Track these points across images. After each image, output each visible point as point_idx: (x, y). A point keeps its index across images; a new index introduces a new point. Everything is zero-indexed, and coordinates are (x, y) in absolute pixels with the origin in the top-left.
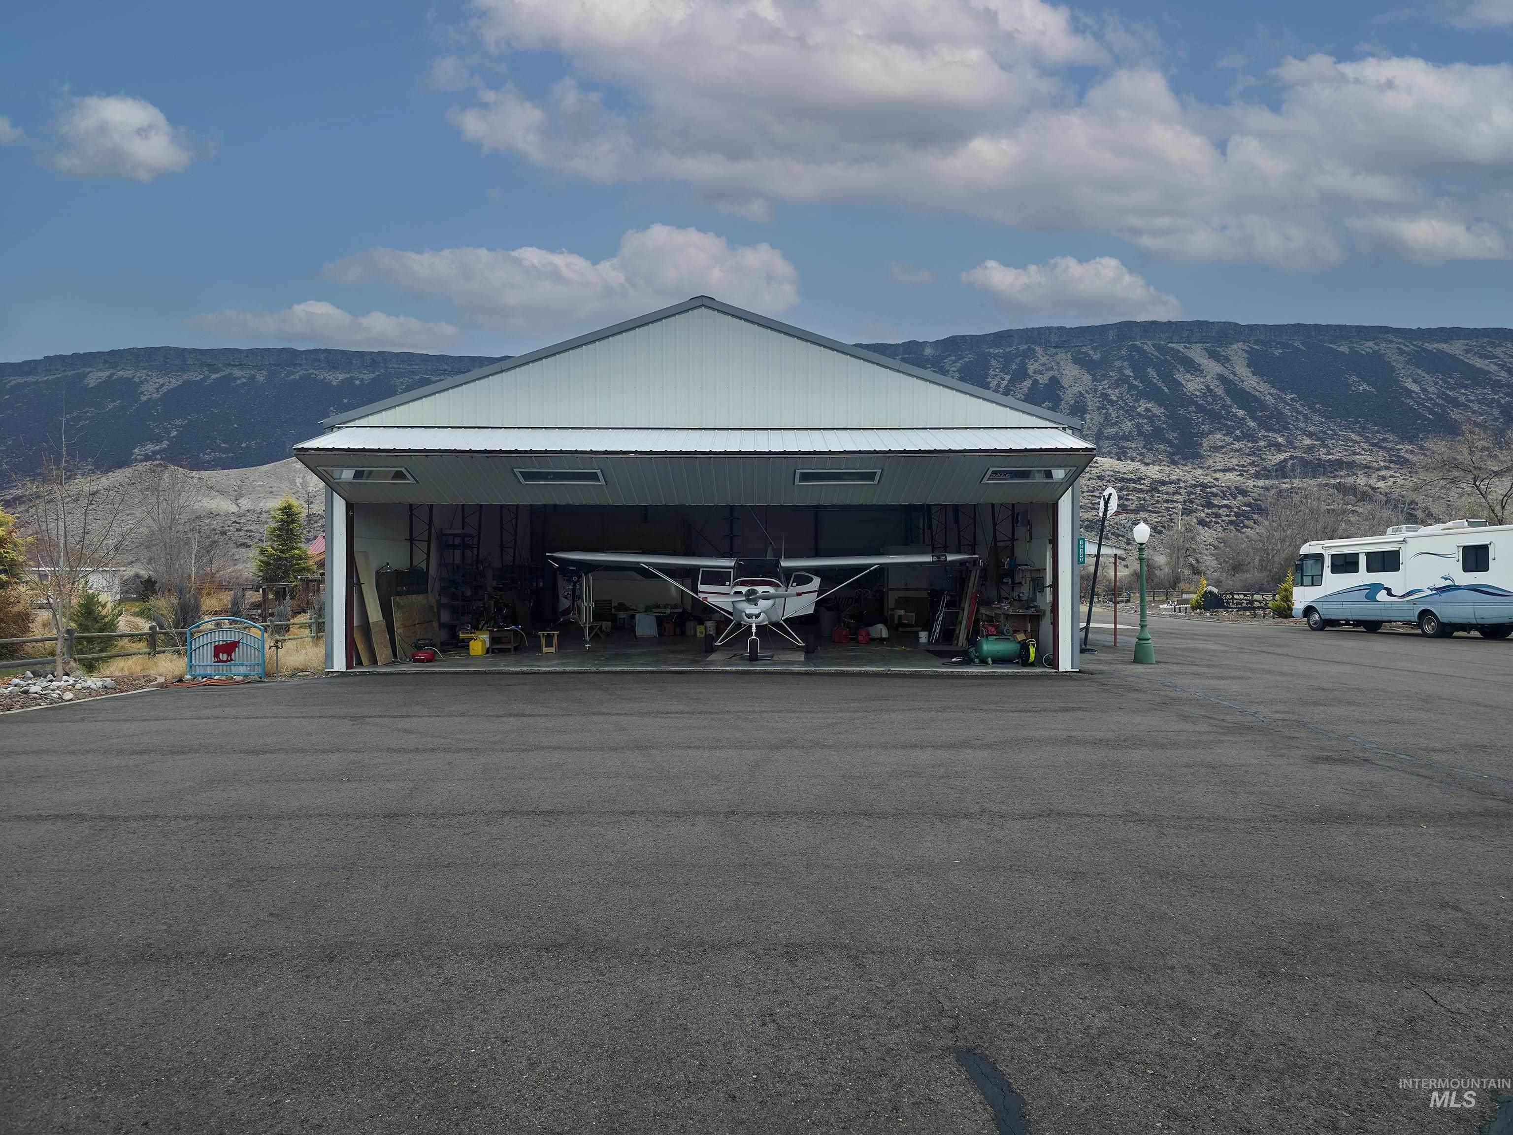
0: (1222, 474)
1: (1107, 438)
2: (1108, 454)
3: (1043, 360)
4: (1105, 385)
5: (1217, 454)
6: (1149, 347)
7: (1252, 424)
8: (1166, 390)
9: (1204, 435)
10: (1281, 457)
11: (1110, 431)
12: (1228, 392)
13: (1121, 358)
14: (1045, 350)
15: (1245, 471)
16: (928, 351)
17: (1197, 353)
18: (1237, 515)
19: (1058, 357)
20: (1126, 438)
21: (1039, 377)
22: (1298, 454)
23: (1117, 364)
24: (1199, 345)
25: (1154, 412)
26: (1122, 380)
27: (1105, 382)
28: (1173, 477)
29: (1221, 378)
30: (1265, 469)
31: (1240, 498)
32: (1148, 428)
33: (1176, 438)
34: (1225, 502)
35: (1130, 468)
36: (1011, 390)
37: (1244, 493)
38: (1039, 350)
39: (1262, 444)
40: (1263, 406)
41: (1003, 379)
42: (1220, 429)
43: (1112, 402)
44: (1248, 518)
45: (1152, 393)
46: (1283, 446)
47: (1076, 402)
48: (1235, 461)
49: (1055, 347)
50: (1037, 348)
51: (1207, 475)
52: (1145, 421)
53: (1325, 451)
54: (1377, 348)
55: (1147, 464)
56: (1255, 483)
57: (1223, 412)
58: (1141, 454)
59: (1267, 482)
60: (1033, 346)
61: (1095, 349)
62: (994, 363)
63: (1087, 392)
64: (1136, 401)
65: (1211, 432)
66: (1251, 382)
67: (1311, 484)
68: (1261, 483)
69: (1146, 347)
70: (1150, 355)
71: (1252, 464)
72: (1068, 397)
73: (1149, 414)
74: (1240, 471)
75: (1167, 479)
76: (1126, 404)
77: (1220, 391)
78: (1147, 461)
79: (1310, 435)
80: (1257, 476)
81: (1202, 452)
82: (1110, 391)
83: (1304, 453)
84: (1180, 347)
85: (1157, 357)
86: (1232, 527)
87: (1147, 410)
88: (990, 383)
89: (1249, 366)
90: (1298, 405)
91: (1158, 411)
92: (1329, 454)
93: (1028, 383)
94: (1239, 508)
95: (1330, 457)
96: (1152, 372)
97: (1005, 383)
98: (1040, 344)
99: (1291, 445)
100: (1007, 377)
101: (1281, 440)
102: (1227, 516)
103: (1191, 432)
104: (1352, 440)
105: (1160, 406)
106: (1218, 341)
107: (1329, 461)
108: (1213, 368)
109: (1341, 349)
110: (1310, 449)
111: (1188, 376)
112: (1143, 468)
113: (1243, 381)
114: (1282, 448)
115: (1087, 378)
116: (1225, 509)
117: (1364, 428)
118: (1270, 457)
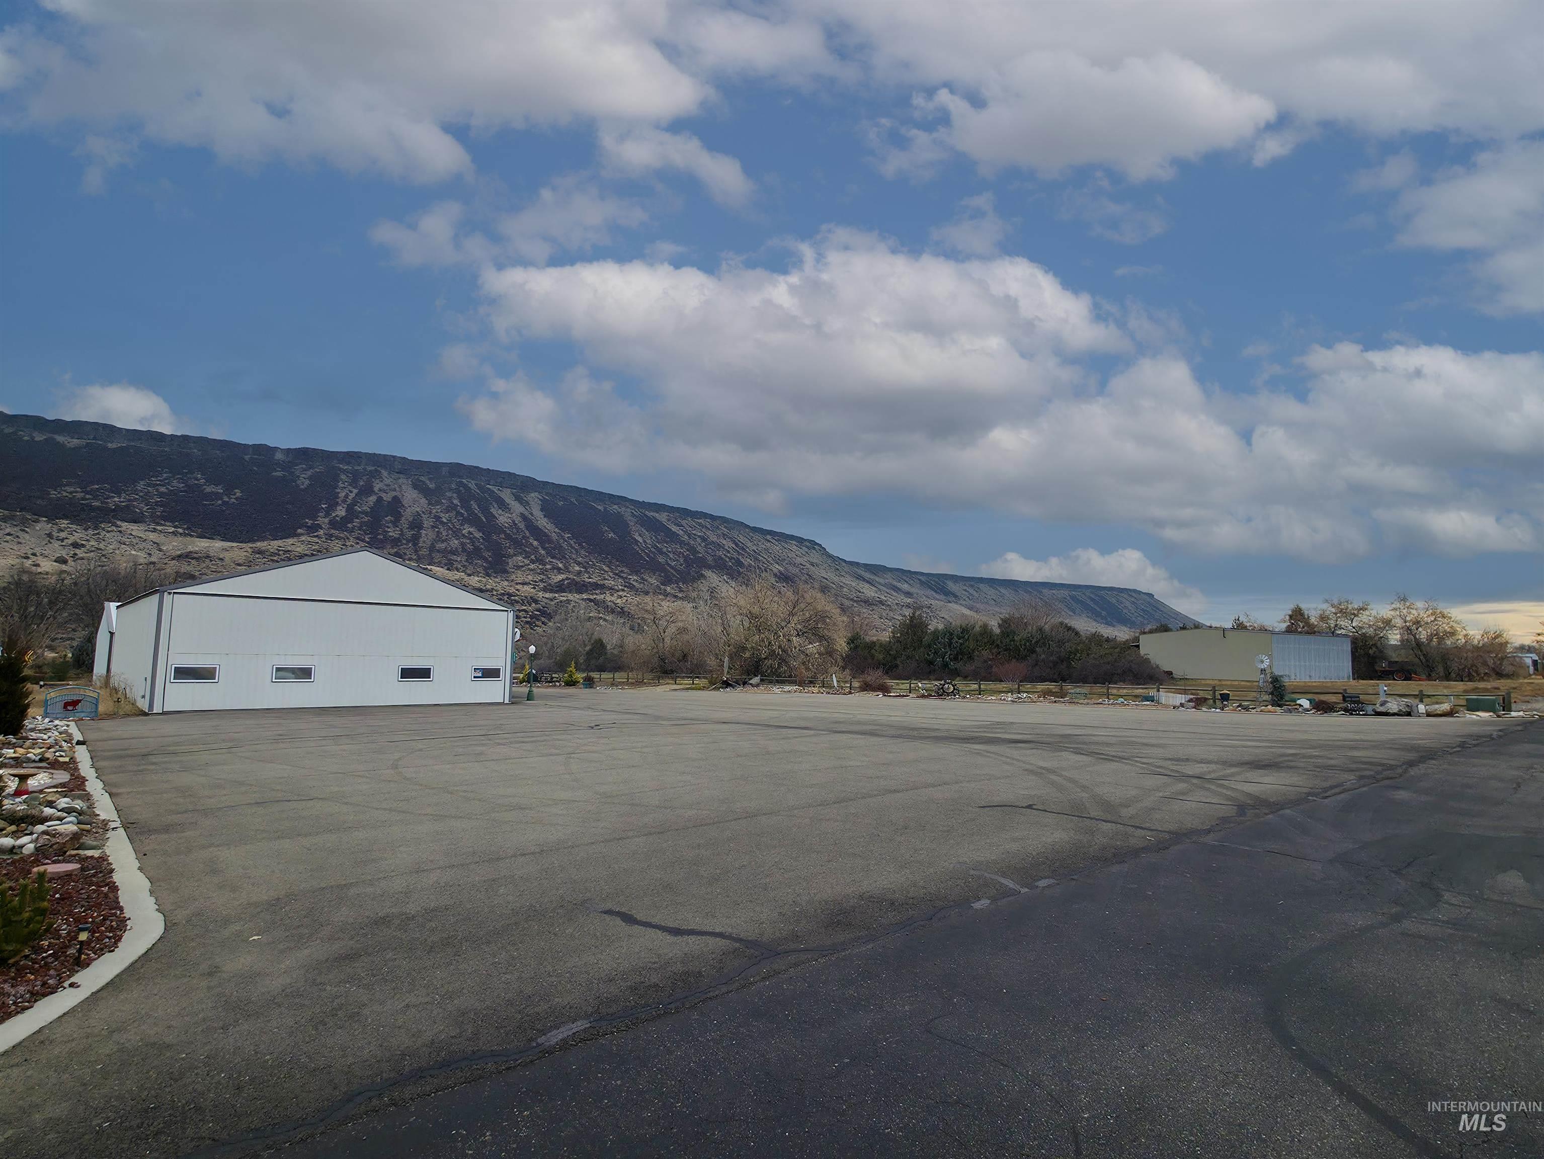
0: (521, 586)
1: (438, 551)
2: (439, 565)
3: (388, 481)
4: (438, 509)
5: (519, 571)
6: (472, 485)
7: (543, 552)
8: (484, 520)
9: (510, 556)
10: (560, 577)
11: (443, 546)
12: (527, 527)
13: (450, 490)
14: (389, 474)
15: (536, 585)
16: (279, 456)
17: (506, 495)
18: (531, 617)
19: (400, 481)
20: (453, 552)
21: (383, 495)
22: (571, 576)
23: (448, 494)
24: (509, 490)
25: (475, 535)
26: (451, 508)
27: (438, 507)
28: (488, 587)
29: (522, 516)
30: (550, 585)
31: (533, 605)
32: (469, 547)
33: (490, 557)
34: (524, 608)
35: (457, 577)
36: (358, 502)
37: (536, 602)
38: (385, 473)
39: (548, 567)
40: (550, 541)
41: (351, 492)
42: (521, 554)
43: (442, 523)
44: (538, 620)
45: (473, 520)
46: (562, 569)
47: (414, 519)
48: (530, 577)
49: (397, 473)
50: (383, 471)
51: (511, 586)
52: (468, 541)
53: (587, 576)
54: (620, 510)
55: (469, 575)
56: (543, 595)
57: (524, 541)
58: (464, 566)
59: (551, 594)
60: (379, 469)
61: (430, 479)
62: (343, 477)
63: (423, 512)
64: (462, 525)
65: (515, 555)
66: (543, 522)
67: (574, 597)
68: (547, 595)
69: (470, 485)
70: (473, 491)
71: (541, 581)
72: (408, 515)
73: (471, 536)
74: (534, 585)
75: (484, 588)
76: (454, 525)
77: (522, 526)
78: (469, 572)
79: (579, 564)
80: (545, 590)
81: (508, 568)
82: (442, 515)
83: (575, 576)
84: (495, 489)
85: (478, 494)
86: (528, 626)
87: (470, 533)
88: (339, 493)
89: (542, 510)
90: (572, 542)
91: (478, 535)
92: (590, 578)
93: (373, 498)
94: (532, 612)
95: (590, 580)
96: (474, 505)
97: (352, 496)
98: (386, 469)
99: (567, 570)
100: (355, 491)
101: (560, 565)
102: (524, 617)
103: (501, 553)
104: (604, 570)
105: (479, 531)
106: (521, 489)
107: (589, 583)
108: (517, 507)
109: (599, 507)
110: (579, 573)
111: (500, 511)
112: (466, 578)
113: (537, 521)
114: (561, 571)
115: (423, 501)
116: (523, 613)
117: (610, 562)
118: (553, 577)
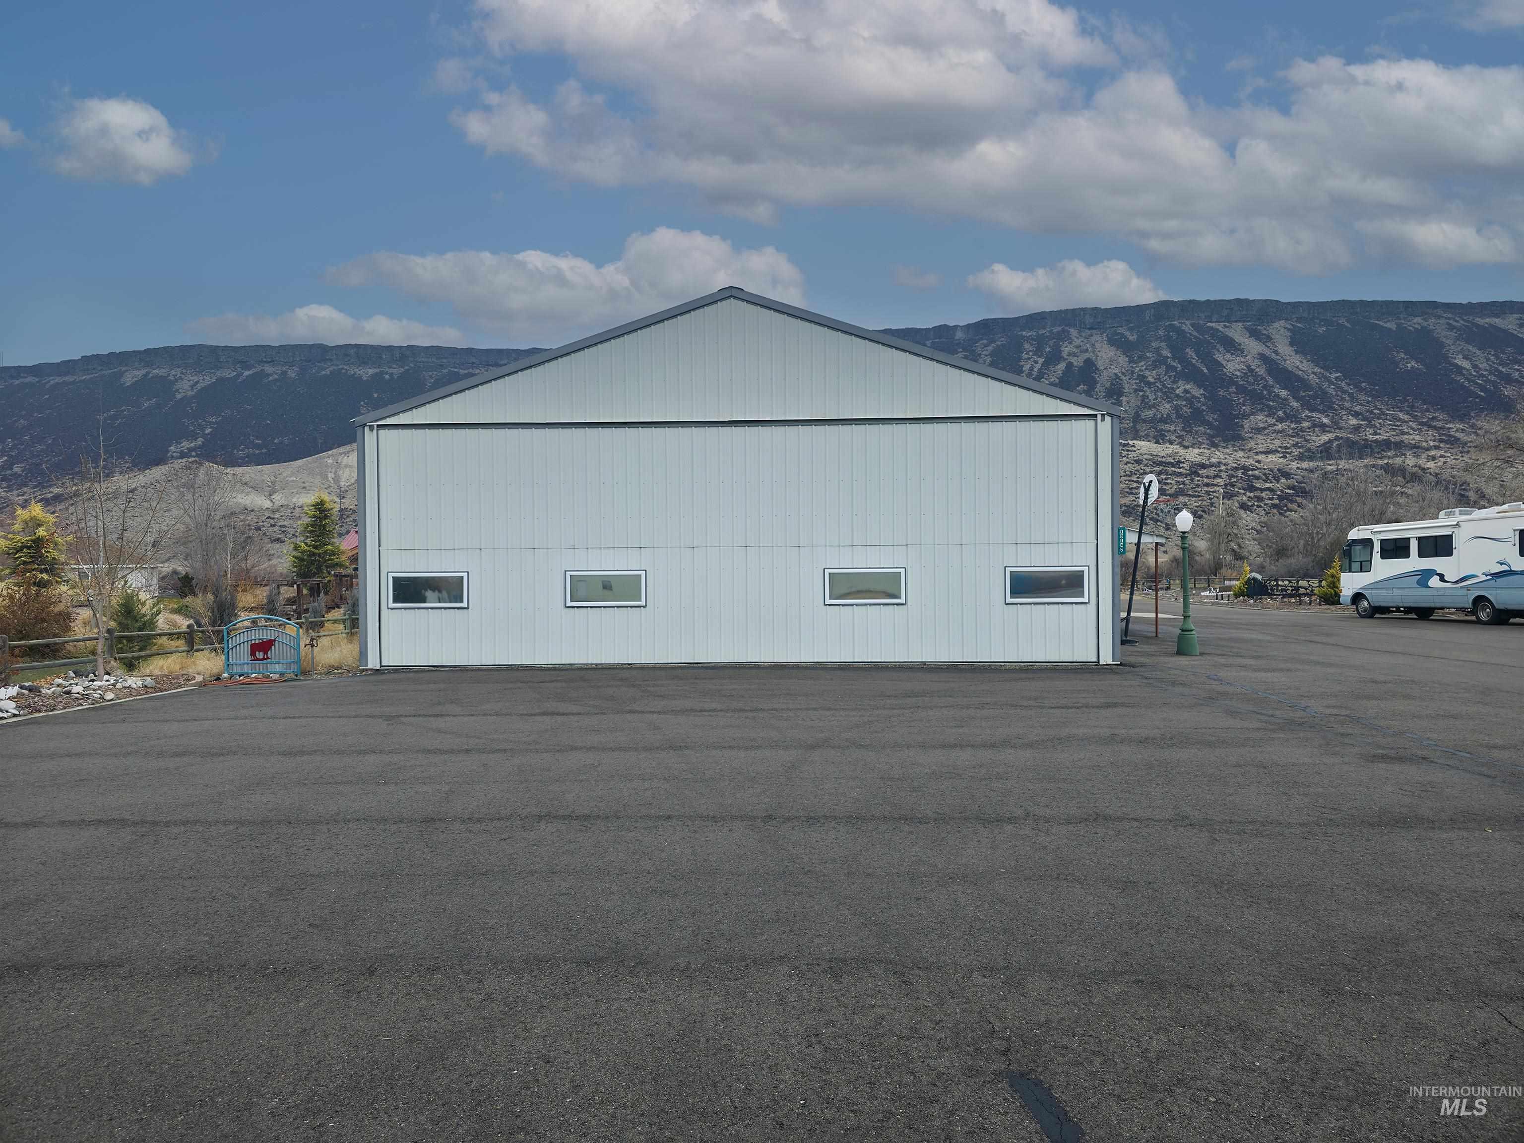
0: (1264, 456)
1: (1144, 421)
2: (1146, 438)
3: (1077, 342)
4: (1143, 366)
5: (1259, 436)
6: (1187, 327)
7: (1296, 405)
8: (1206, 371)
9: (1246, 416)
10: (1325, 438)
11: (1150, 413)
12: (1270, 372)
13: (1159, 338)
14: (1080, 332)
15: (1287, 453)
16: (959, 335)
17: (1237, 332)
18: (1280, 498)
19: (1093, 339)
20: (1163, 420)
21: (1073, 360)
22: (1344, 435)
23: (1154, 344)
24: (1240, 324)
25: (1193, 393)
26: (1160, 361)
27: (1142, 363)
28: (1213, 460)
29: (1263, 357)
30: (1309, 450)
31: (1283, 480)
32: (1187, 410)
33: (1216, 420)
34: (1268, 485)
35: (1169, 451)
36: (1045, 373)
37: (1287, 475)
38: (1074, 332)
39: (1305, 424)
40: (1306, 385)
41: (1036, 362)
42: (1262, 410)
43: (1149, 384)
44: (1292, 502)
45: (1190, 374)
46: (1327, 426)
47: (1112, 384)
48: (1277, 443)
49: (1089, 329)
50: (1072, 330)
51: (1248, 458)
52: (1184, 403)
53: (1371, 431)
54: (1425, 324)
55: (1186, 447)
56: (1299, 466)
57: (1265, 392)
58: (1179, 437)
59: (1311, 464)
60: (1067, 328)
61: (1130, 329)
62: (1027, 346)
63: (1123, 374)
64: (1174, 382)
65: (1252, 413)
66: (1294, 361)
67: (1358, 465)
68: (1305, 465)
69: (1184, 327)
70: (1188, 335)
71: (1295, 445)
72: (1104, 379)
73: (1188, 395)
74: (1283, 453)
75: (1208, 463)
76: (1164, 385)
77: (1261, 371)
78: (1186, 444)
79: (1356, 415)
80: (1301, 458)
81: (1243, 434)
82: (1147, 373)
83: (1350, 433)
84: (1220, 327)
85: (1196, 337)
86: (1275, 511)
87: (1186, 391)
88: (1022, 366)
89: (1291, 344)
90: (1343, 384)
91: (1197, 392)
92: (1375, 434)
93: (1062, 366)
94: (1282, 491)
95: (1377, 437)
96: (1190, 352)
97: (1038, 366)
98: (1075, 325)
99: (1336, 425)
100: (1041, 360)
101: (1325, 420)
102: (1270, 499)
103: (1231, 414)
104: (1399, 420)
105: (1199, 387)
106: (1259, 319)
107: (1376, 441)
108: (1254, 347)
109: (1388, 325)
110: (1357, 429)
111: (1228, 356)
112: (1182, 451)
113: (1285, 361)
114: (1327, 429)
115: (1123, 360)
116: (1268, 492)
117: (1412, 407)
118: (1314, 438)
